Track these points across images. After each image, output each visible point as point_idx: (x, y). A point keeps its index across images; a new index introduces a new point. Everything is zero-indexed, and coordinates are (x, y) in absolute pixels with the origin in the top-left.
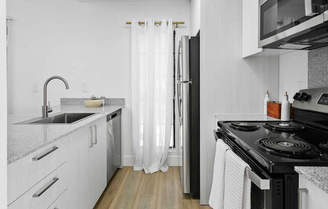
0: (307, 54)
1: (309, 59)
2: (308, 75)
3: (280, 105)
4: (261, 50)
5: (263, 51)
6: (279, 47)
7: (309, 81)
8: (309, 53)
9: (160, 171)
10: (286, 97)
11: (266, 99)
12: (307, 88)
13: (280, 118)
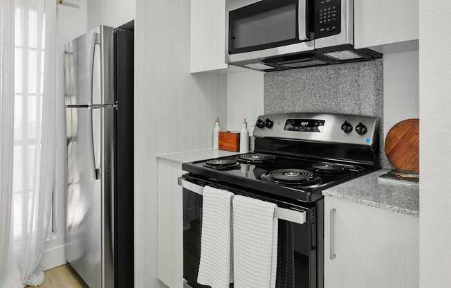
0: (263, 76)
1: (265, 82)
2: (265, 100)
3: (239, 134)
4: (226, 66)
5: (229, 67)
6: (248, 66)
7: (265, 105)
8: (265, 75)
9: (28, 286)
10: (245, 124)
11: (217, 129)
12: (263, 115)
13: (239, 151)
